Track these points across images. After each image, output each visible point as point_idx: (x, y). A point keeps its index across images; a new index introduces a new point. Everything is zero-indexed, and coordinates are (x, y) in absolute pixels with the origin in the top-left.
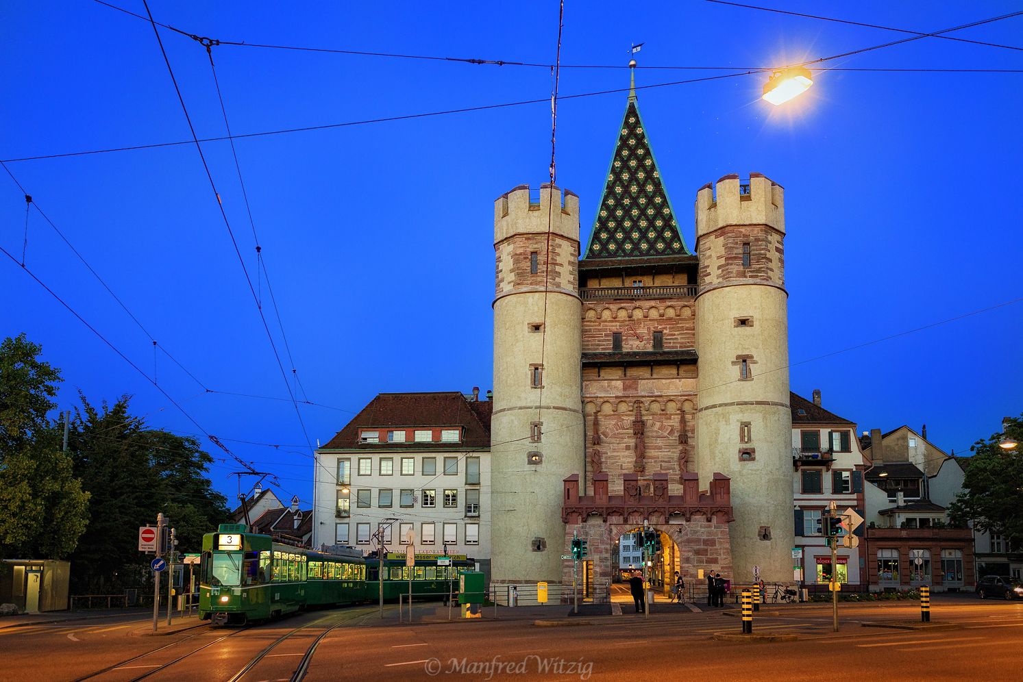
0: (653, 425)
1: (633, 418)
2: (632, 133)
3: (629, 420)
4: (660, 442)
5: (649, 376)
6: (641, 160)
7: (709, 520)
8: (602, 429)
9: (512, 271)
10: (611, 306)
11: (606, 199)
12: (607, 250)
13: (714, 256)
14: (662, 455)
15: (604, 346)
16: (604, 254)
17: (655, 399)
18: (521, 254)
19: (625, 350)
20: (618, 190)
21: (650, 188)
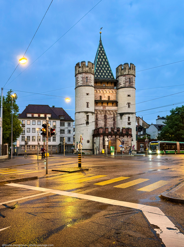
0: (108, 116)
1: (104, 115)
2: (101, 49)
3: (103, 115)
4: (110, 120)
5: (107, 106)
6: (104, 57)
7: (128, 137)
8: (98, 117)
9: (81, 81)
10: (100, 90)
11: (97, 65)
12: (98, 77)
13: (123, 80)
14: (110, 123)
15: (99, 99)
16: (97, 78)
17: (109, 111)
18: (84, 77)
19: (102, 100)
20: (99, 63)
21: (106, 63)
